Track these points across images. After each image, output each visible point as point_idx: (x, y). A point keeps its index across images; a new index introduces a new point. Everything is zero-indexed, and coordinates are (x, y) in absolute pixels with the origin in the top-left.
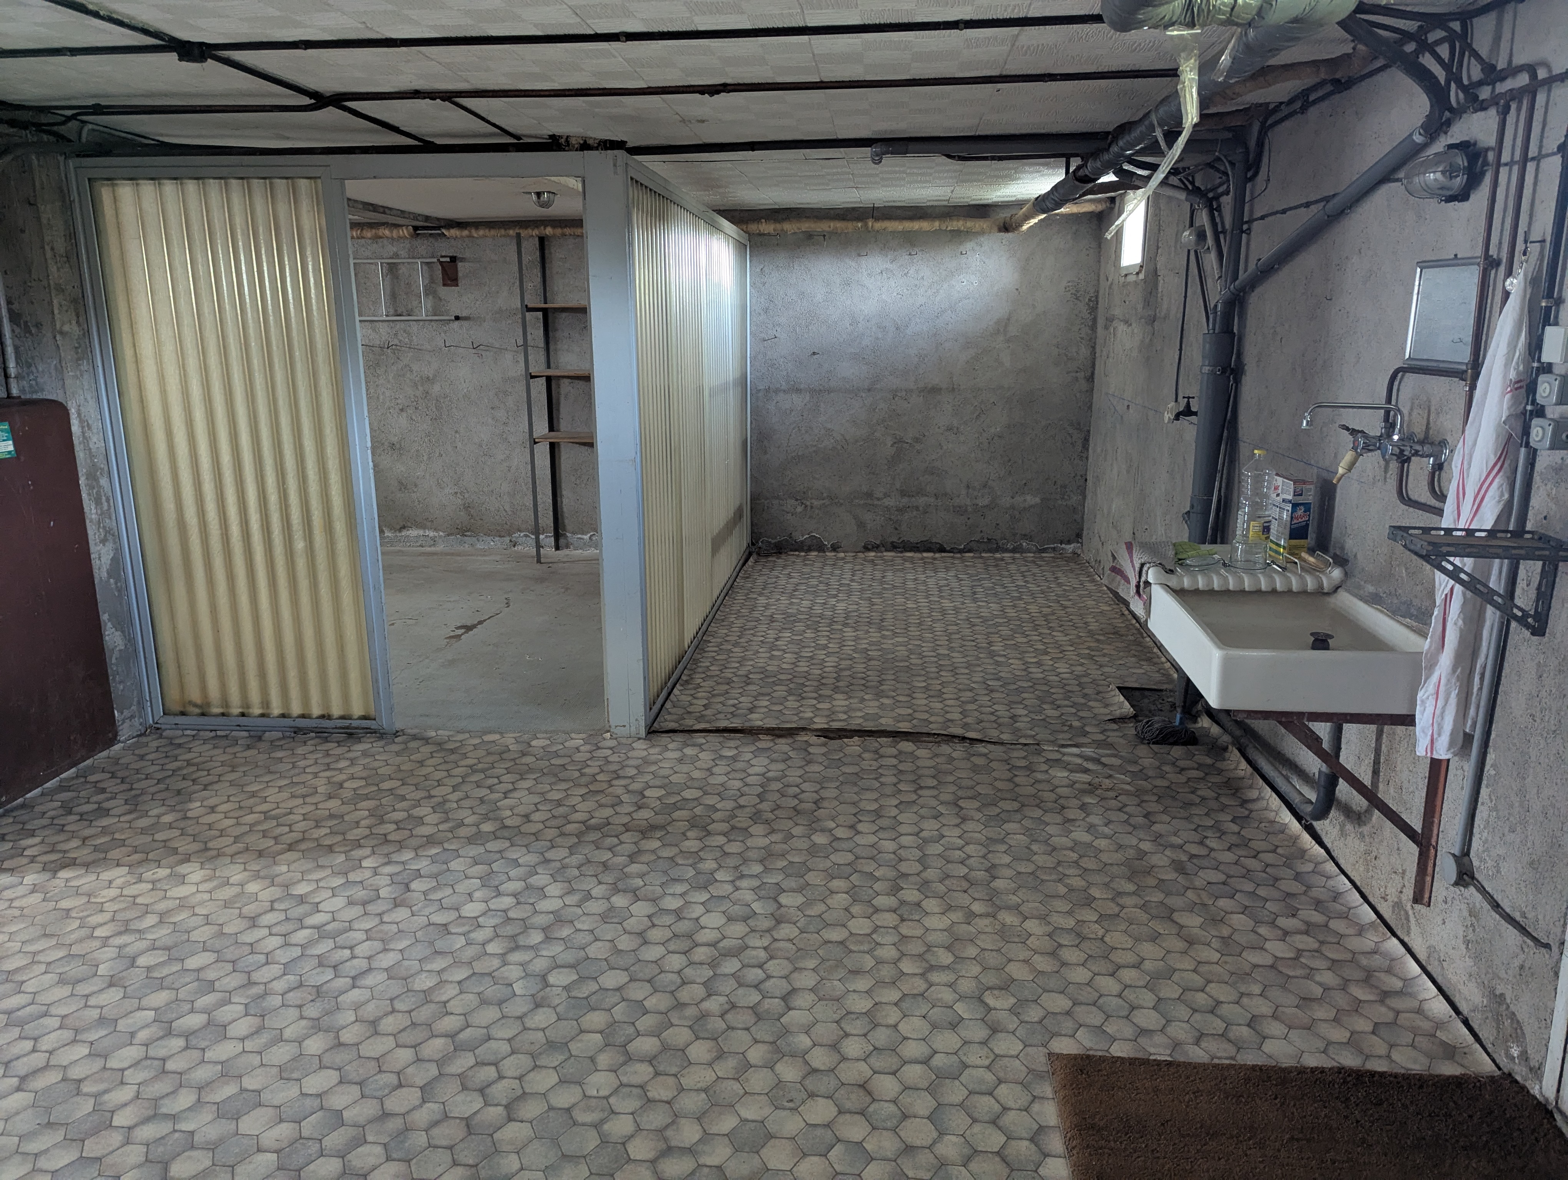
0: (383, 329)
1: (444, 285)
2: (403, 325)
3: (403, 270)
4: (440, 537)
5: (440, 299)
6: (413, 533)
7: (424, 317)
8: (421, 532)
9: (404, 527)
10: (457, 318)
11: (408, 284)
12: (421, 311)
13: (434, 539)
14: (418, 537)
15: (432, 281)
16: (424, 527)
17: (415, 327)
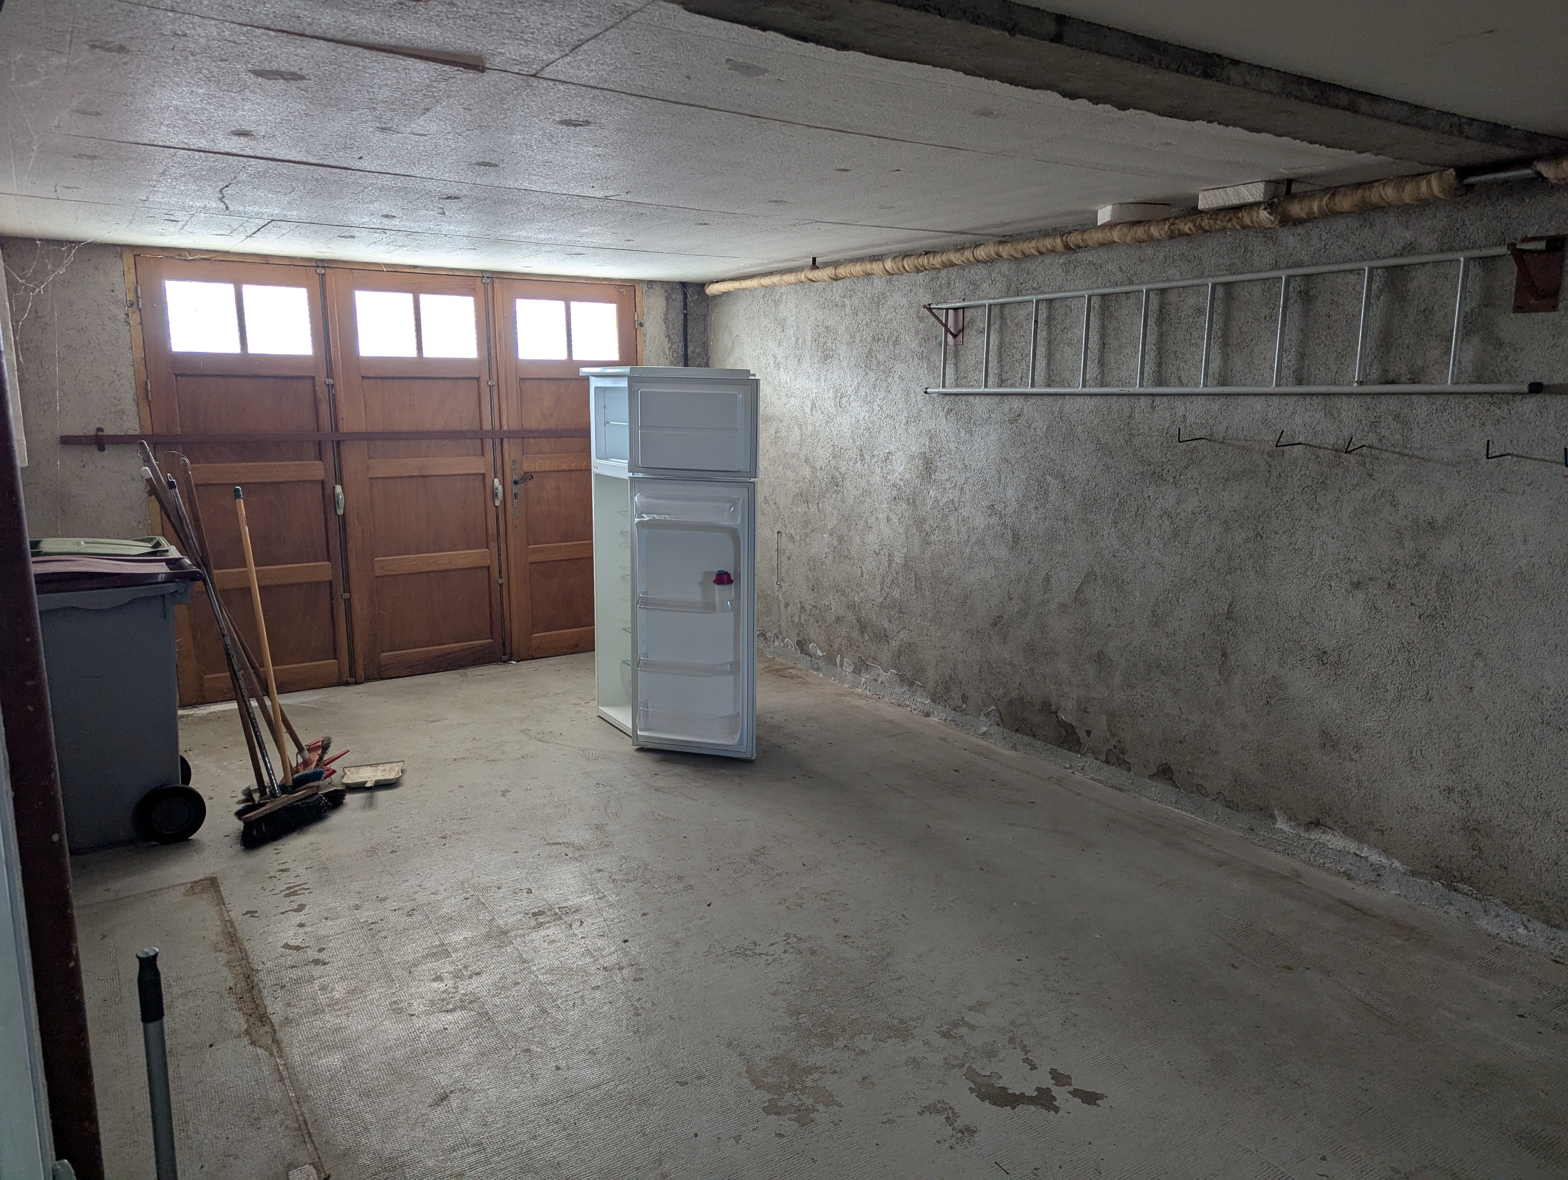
0: (1349, 411)
1: (1519, 308)
2: (1393, 404)
3: (1419, 281)
4: (1395, 870)
5: (1500, 344)
6: (1335, 841)
7: (1449, 386)
8: (1352, 847)
9: (1317, 824)
10: (1536, 388)
11: (1427, 313)
12: (1443, 373)
13: (1378, 871)
14: (1342, 852)
15: (1488, 301)
16: (1361, 839)
17: (1422, 408)
